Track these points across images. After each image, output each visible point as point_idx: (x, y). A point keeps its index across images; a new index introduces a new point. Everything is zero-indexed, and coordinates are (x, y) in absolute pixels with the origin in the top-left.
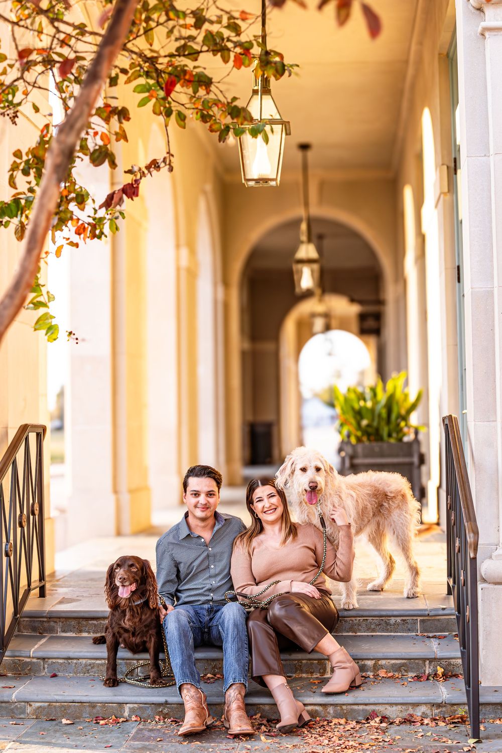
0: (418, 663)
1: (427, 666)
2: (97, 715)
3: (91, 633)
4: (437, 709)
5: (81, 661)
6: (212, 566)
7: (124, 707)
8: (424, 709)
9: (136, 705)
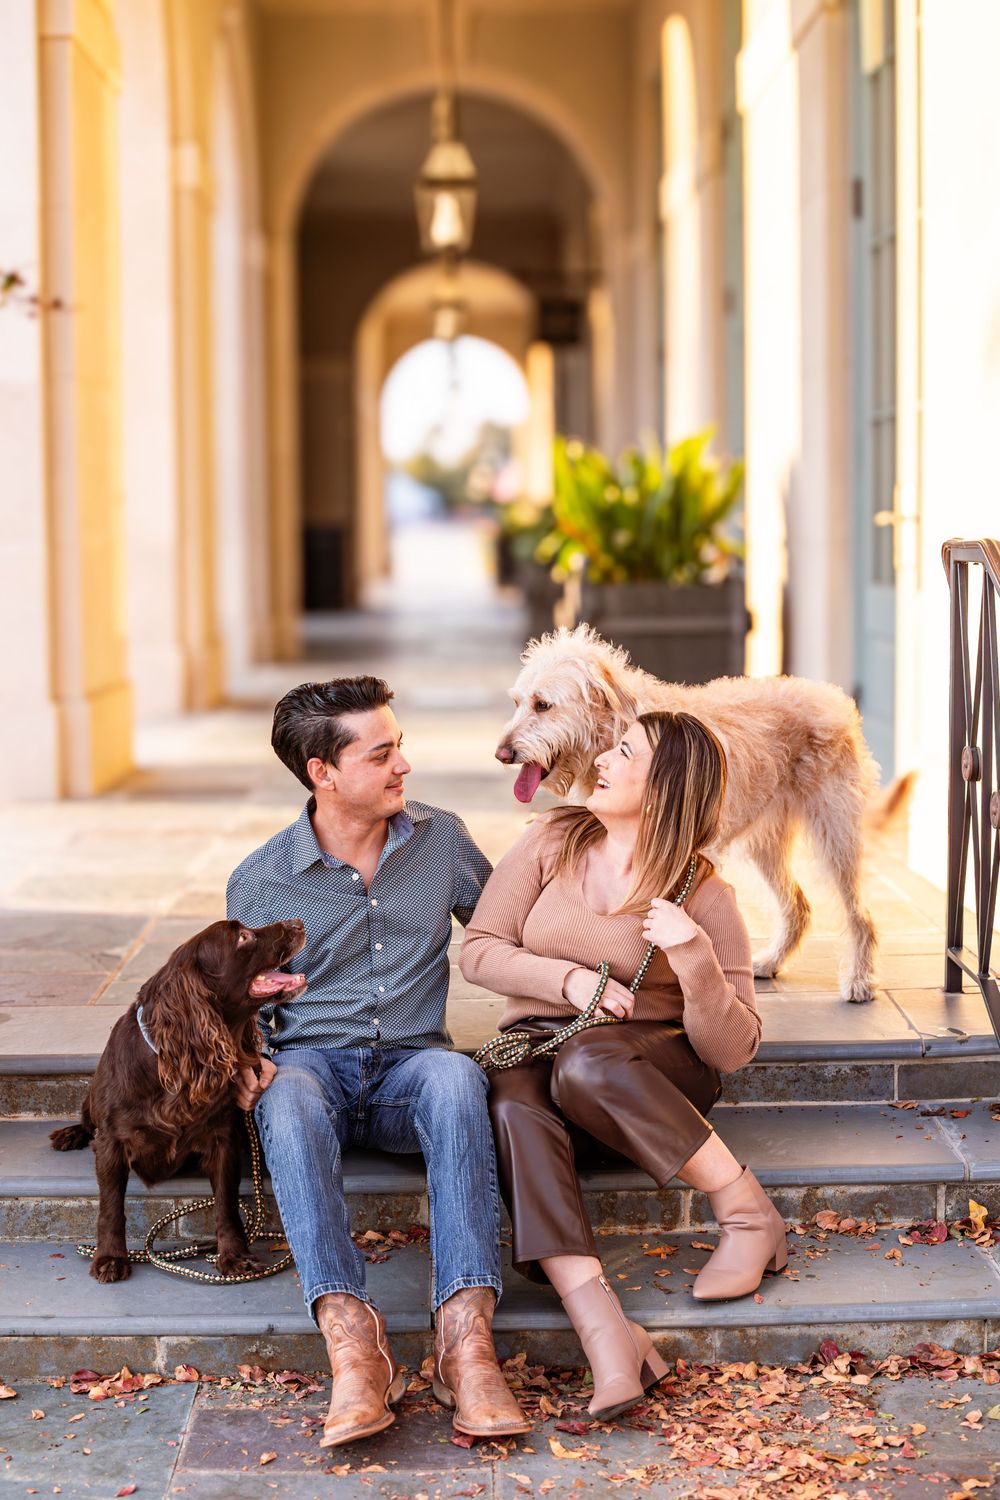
0: (917, 1193)
1: (942, 1199)
2: (80, 1367)
3: (44, 1113)
4: (994, 1331)
5: (22, 1201)
6: (379, 946)
7: (154, 1346)
8: (960, 1330)
9: (186, 1339)
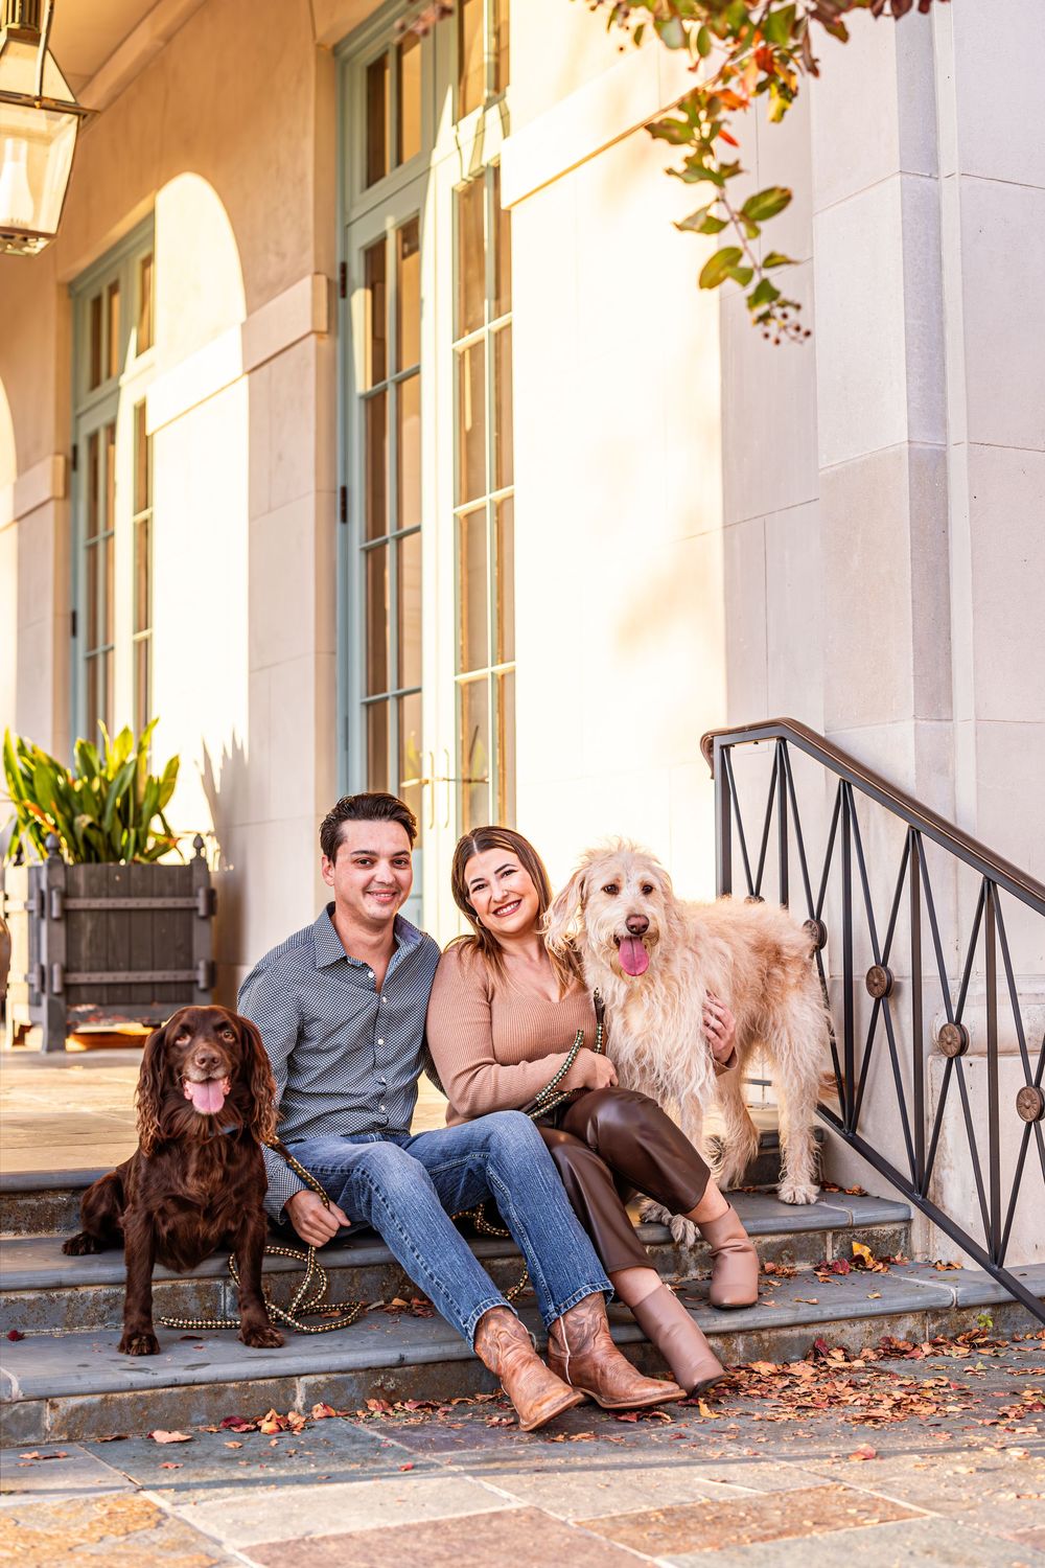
0: (812, 1240)
1: (830, 1244)
2: (228, 1415)
3: (24, 1232)
4: (933, 1322)
5: (82, 1290)
6: (381, 1042)
7: (295, 1387)
8: (909, 1323)
9: (322, 1378)
